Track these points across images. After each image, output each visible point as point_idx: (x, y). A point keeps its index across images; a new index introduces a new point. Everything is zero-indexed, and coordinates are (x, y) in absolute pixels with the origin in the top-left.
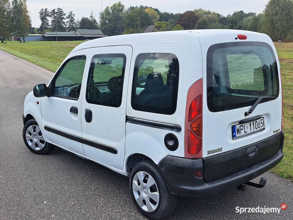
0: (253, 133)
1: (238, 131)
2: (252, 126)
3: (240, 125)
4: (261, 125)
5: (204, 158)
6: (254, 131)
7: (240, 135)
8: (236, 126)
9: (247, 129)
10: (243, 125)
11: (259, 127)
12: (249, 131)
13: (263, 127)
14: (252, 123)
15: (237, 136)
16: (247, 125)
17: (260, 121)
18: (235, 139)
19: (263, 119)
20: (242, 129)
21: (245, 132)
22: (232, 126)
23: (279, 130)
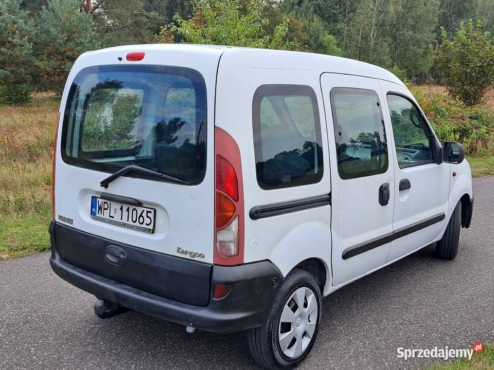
0: (124, 225)
1: (100, 208)
2: (125, 213)
3: (104, 201)
4: (147, 221)
5: (56, 222)
6: (127, 223)
7: (102, 216)
8: (98, 199)
9: (115, 212)
10: (109, 202)
11: (141, 221)
12: (117, 218)
13: (151, 227)
14: (125, 207)
15: (97, 215)
16: (115, 206)
17: (145, 213)
18: (94, 219)
19: (153, 211)
20: (107, 209)
21: (110, 216)
22: (92, 197)
23: (200, 255)
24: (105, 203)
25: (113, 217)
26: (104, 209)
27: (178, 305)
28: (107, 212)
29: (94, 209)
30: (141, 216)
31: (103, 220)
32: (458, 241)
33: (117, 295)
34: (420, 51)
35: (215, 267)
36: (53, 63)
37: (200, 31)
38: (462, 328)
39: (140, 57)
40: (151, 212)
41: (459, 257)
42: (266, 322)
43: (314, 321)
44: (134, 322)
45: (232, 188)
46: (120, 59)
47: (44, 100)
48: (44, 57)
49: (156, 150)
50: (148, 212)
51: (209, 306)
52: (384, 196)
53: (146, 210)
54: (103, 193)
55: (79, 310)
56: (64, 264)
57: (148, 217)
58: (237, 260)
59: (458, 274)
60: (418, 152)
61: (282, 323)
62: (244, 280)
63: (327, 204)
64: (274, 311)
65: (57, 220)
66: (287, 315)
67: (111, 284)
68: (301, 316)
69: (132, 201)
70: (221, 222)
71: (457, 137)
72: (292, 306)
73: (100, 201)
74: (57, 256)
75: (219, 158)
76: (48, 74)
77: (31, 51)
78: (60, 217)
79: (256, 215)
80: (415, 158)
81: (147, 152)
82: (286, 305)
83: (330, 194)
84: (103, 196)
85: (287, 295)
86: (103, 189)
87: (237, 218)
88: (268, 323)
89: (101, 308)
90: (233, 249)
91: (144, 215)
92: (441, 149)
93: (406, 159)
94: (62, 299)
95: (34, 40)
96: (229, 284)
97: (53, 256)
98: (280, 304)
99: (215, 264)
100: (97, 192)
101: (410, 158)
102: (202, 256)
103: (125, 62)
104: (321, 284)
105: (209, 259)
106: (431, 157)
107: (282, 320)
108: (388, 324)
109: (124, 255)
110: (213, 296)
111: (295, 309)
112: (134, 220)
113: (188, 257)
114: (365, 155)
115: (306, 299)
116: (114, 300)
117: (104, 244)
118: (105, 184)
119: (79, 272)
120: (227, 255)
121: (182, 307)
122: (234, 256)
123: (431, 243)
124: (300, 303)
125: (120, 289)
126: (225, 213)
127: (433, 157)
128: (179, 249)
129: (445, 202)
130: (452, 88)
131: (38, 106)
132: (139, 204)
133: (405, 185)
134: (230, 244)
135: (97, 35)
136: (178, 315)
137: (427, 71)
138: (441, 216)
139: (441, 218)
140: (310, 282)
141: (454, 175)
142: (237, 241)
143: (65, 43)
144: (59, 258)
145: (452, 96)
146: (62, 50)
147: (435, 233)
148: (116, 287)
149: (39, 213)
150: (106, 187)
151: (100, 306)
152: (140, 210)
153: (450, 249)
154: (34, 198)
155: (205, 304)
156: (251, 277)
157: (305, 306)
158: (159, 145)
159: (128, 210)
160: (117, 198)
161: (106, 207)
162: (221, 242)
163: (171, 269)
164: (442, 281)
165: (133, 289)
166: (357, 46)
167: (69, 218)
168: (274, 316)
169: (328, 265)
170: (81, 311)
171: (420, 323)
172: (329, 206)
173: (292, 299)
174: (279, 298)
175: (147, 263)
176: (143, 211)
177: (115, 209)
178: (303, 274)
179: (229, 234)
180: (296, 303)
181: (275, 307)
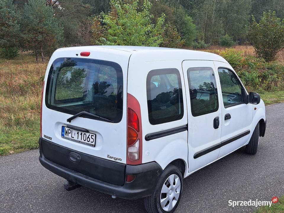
0: (79, 142)
1: (66, 132)
2: (80, 136)
3: (68, 129)
4: (92, 140)
5: (42, 138)
6: (81, 141)
7: (67, 137)
8: (65, 128)
9: (75, 135)
10: (71, 130)
11: (88, 140)
12: (75, 138)
13: (93, 143)
14: (80, 133)
15: (65, 136)
16: (74, 132)
17: (90, 136)
18: (63, 138)
19: (94, 135)
20: (70, 133)
21: (72, 137)
22: (62, 126)
23: (119, 159)
24: (69, 130)
25: (73, 138)
26: (69, 133)
27: (108, 185)
28: (70, 135)
29: (63, 133)
30: (88, 137)
31: (68, 139)
32: (258, 144)
33: (76, 179)
34: (241, 26)
35: (127, 165)
36: (31, 35)
37: (115, 21)
38: (258, 194)
39: (88, 54)
40: (93, 136)
41: (258, 153)
42: (154, 193)
43: (178, 192)
44: (83, 190)
45: (136, 125)
46: (77, 55)
47: (26, 55)
48: (26, 32)
49: (94, 98)
50: (92, 136)
51: (124, 186)
52: (216, 124)
53: (91, 134)
54: (68, 125)
55: (54, 184)
56: (47, 161)
57: (92, 138)
58: (139, 162)
59: (257, 163)
60: (236, 96)
61: (162, 194)
62: (142, 172)
63: (186, 130)
64: (158, 187)
65: (43, 137)
66: (164, 189)
67: (72, 173)
68: (172, 189)
69: (83, 130)
70: (130, 142)
71: (260, 80)
72: (167, 185)
73: (67, 129)
74: (43, 156)
75: (129, 110)
76: (28, 41)
77: (19, 29)
78: (45, 136)
79: (148, 139)
80: (234, 100)
81: (89, 99)
82: (164, 184)
83: (187, 125)
84: (68, 126)
85: (164, 179)
86: (68, 123)
87: (138, 141)
88: (154, 194)
89: (68, 185)
90: (136, 156)
91: (90, 137)
92: (248, 95)
93: (229, 100)
94: (44, 177)
95: (20, 22)
96: (135, 175)
97: (41, 156)
98: (161, 183)
99: (127, 164)
100: (65, 124)
101: (231, 100)
102: (120, 160)
103: (80, 56)
104: (183, 171)
105: (124, 161)
106: (242, 100)
107: (162, 192)
108: (218, 192)
109: (79, 158)
110: (126, 181)
111: (168, 186)
112: (85, 140)
113: (113, 160)
114: (206, 98)
115: (174, 180)
116: (74, 181)
117: (69, 152)
118: (69, 120)
119: (55, 165)
120: (134, 160)
121: (110, 186)
122: (137, 160)
123: (242, 146)
124: (172, 183)
125: (78, 175)
126: (132, 138)
127: (243, 101)
128: (108, 156)
129: (250, 124)
130: (258, 50)
131: (23, 60)
132: (87, 131)
133: (228, 117)
134: (135, 154)
135: (56, 19)
136: (108, 190)
137: (245, 37)
138: (248, 132)
139: (248, 133)
140: (177, 172)
141: (255, 109)
142: (139, 152)
143: (38, 24)
144: (44, 157)
145: (258, 55)
146: (36, 28)
147: (245, 141)
148: (75, 174)
149: (28, 126)
150: (70, 122)
151: (67, 184)
152: (88, 134)
153: (253, 148)
154: (25, 118)
155: (122, 185)
156: (146, 171)
157: (174, 184)
158: (96, 96)
159: (81, 134)
160: (76, 128)
161: (70, 132)
162: (130, 153)
163: (104, 166)
164: (248, 167)
165: (84, 175)
166: (204, 22)
167: (50, 137)
168: (158, 190)
169: (186, 162)
170: (55, 184)
171: (235, 191)
172: (187, 131)
173: (167, 181)
174: (160, 180)
175: (91, 162)
176: (89, 135)
177: (75, 133)
178: (174, 167)
179: (134, 149)
180: (169, 183)
181: (158, 185)
